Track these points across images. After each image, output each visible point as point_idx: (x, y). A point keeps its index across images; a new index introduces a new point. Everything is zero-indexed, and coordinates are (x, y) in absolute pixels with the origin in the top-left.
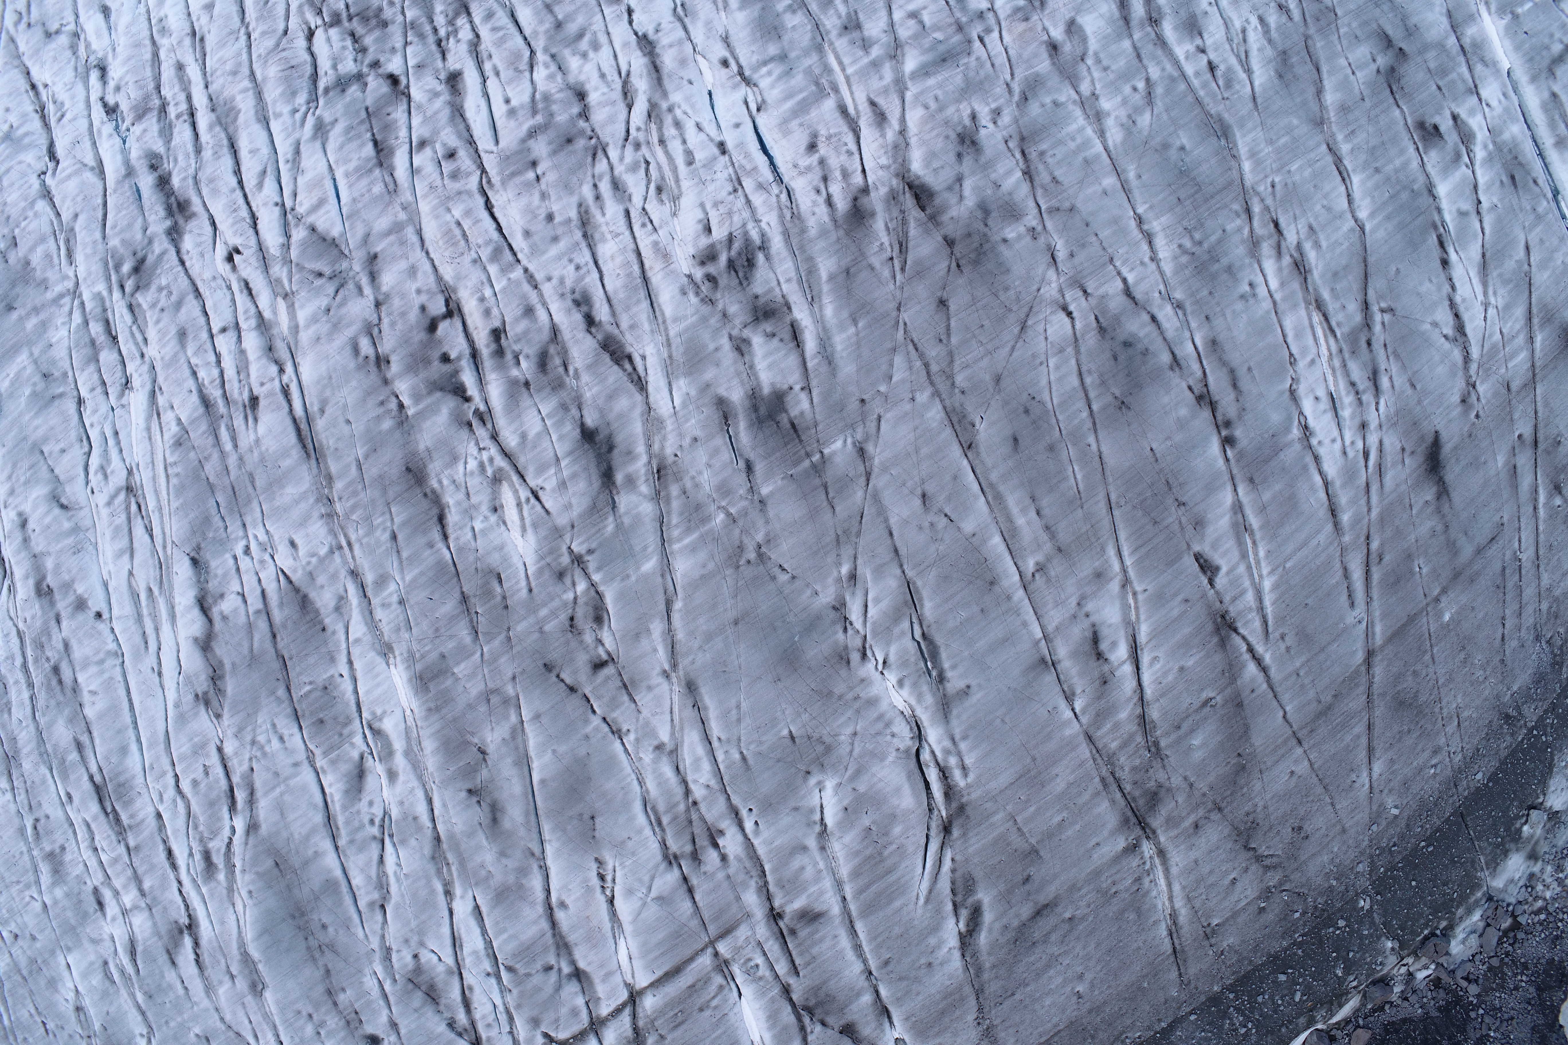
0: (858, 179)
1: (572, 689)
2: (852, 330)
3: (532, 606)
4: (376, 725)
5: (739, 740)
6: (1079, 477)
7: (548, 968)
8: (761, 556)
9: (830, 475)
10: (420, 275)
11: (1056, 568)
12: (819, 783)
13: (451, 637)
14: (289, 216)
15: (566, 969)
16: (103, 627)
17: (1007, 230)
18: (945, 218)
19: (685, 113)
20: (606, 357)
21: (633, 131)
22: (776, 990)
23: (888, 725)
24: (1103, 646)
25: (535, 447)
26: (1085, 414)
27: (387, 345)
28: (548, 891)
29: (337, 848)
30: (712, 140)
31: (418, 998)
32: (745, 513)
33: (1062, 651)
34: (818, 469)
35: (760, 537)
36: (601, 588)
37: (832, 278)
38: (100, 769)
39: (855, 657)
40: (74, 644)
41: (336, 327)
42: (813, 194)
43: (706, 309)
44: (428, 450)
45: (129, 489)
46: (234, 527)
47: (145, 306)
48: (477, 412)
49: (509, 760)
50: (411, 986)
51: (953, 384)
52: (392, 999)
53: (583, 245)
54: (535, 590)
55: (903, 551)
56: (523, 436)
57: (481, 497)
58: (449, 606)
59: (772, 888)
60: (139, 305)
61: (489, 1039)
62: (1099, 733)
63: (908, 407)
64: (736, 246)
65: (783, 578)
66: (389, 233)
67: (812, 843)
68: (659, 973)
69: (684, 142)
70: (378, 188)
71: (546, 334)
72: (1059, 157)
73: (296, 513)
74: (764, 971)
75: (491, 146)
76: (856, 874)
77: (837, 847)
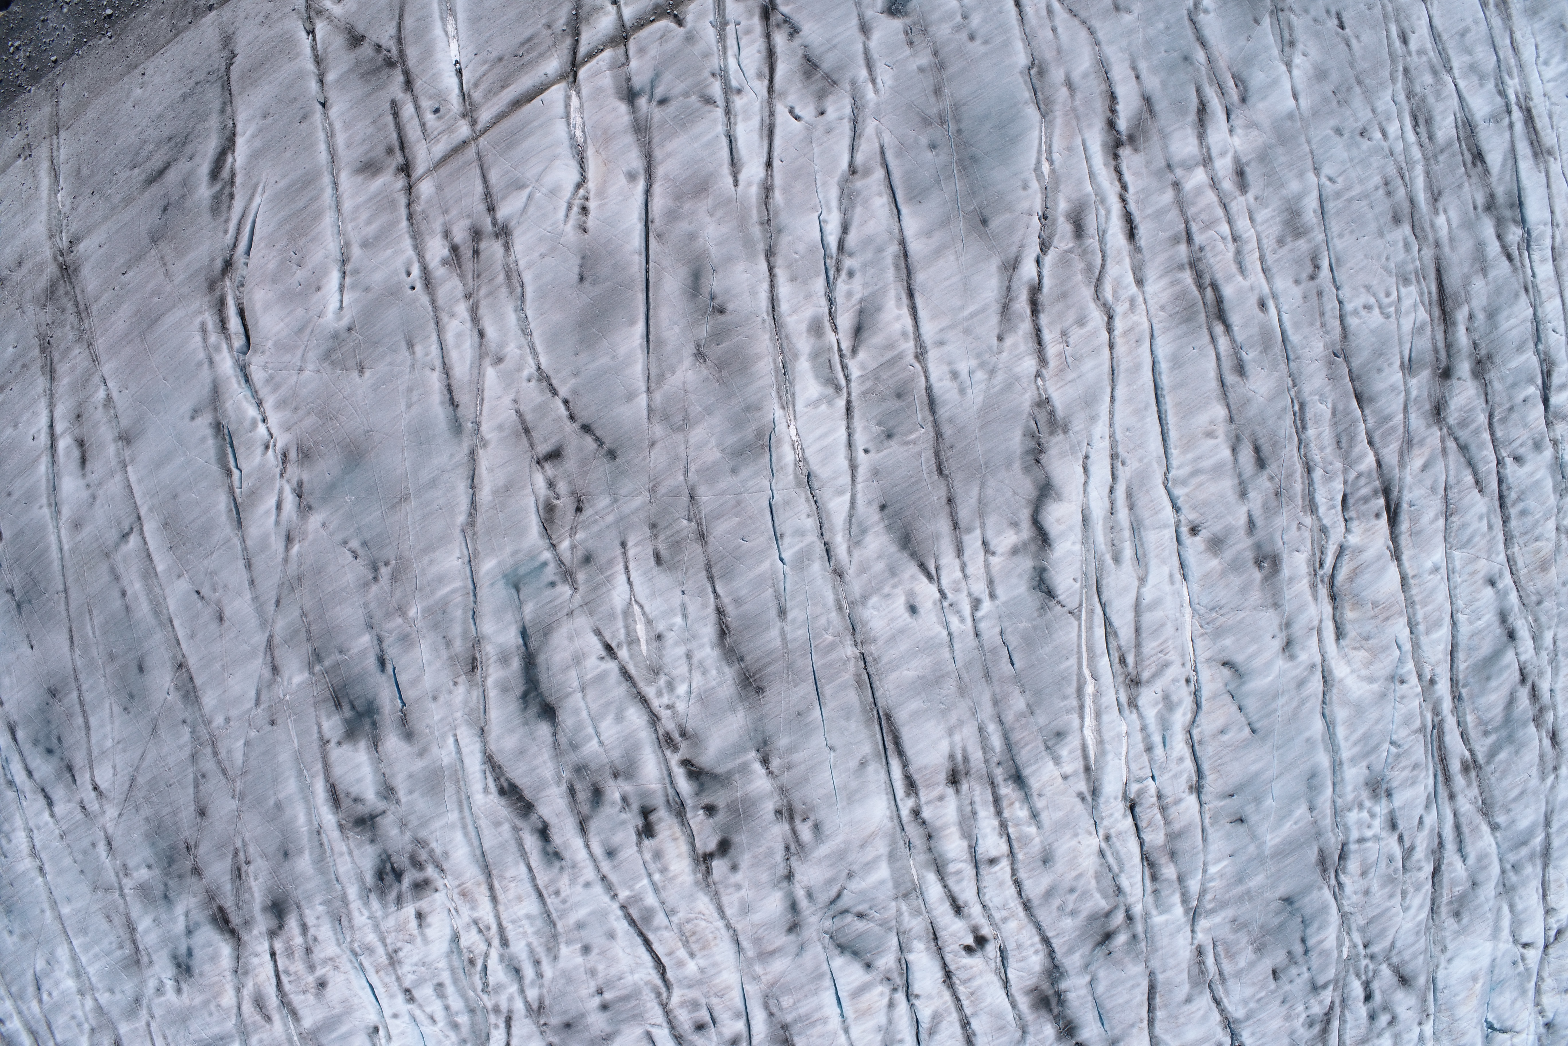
0: (278, 946)
1: (586, 428)
2: (281, 796)
3: (623, 525)
4: (830, 391)
5: (412, 366)
6: (89, 627)
7: (663, 102)
8: (375, 569)
9: (305, 649)
10: (736, 904)
11: (112, 535)
12: (339, 318)
13: (722, 494)
14: (899, 981)
15: (642, 102)
16: (1189, 515)
17: (146, 877)
18: (202, 896)
19: (447, 1036)
20: (528, 795)
21: (502, 1025)
22: (418, 84)
23: (270, 380)
24: (76, 453)
25: (609, 704)
26: (84, 687)
27: (779, 831)
28: (648, 192)
29: (903, 243)
30: (420, 1006)
31: (827, 63)
32: (388, 615)
33: (111, 449)
34: (317, 656)
35: (374, 588)
36: (543, 543)
37: (301, 851)
38: (1213, 339)
39: (293, 455)
40: (1232, 496)
41: (841, 855)
42: (320, 938)
43: (423, 834)
44: (733, 710)
45: (1134, 683)
46: (990, 631)
47: (1098, 896)
48: (675, 748)
49: (669, 348)
50: (835, 77)
51: (193, 732)
52: (861, 61)
53: (554, 915)
54: (617, 543)
55: (241, 563)
56: (620, 718)
57: (674, 652)
58: (719, 530)
59: (402, 201)
60: (1105, 896)
61: (751, 15)
62: (86, 363)
63: (234, 713)
64: (393, 895)
65: (354, 544)
66: (772, 953)
67: (356, 251)
68: (537, 101)
69: (447, 1008)
70: (786, 1001)
71: (593, 826)
72: (106, 942)
73: (903, 646)
74: (426, 104)
75: (655, 1031)
76: (318, 216)
77: (331, 246)
